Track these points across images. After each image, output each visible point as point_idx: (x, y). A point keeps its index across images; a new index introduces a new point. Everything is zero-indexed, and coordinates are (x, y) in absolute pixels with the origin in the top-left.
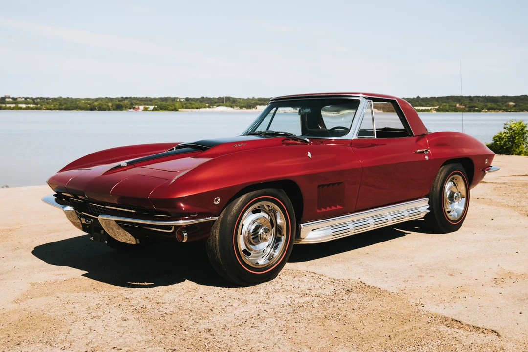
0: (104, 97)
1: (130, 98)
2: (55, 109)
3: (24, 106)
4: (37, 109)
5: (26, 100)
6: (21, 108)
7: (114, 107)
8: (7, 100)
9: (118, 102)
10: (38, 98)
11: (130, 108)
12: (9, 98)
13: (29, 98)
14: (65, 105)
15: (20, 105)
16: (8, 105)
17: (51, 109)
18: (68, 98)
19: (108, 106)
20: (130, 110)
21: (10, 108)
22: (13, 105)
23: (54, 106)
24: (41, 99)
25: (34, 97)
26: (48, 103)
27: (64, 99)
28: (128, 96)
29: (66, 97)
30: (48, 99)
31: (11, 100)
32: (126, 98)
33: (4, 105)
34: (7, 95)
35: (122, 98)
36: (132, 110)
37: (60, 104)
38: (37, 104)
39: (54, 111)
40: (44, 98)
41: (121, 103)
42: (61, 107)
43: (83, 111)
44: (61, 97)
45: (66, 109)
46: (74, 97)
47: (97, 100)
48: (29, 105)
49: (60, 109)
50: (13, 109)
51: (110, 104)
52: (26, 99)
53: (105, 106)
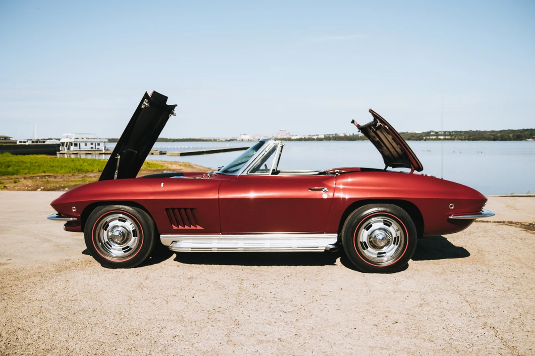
0: (507, 129)
1: (531, 129)
2: (465, 140)
3: (442, 137)
4: (451, 139)
5: (445, 134)
6: (440, 139)
7: (515, 137)
8: (432, 133)
9: (519, 133)
10: (454, 131)
11: (529, 138)
12: (433, 132)
13: (447, 132)
14: (473, 137)
15: (440, 137)
16: (431, 137)
17: (462, 140)
18: (477, 131)
19: (509, 136)
20: (529, 140)
21: (432, 140)
22: (434, 137)
23: (465, 137)
24: (455, 132)
25: (451, 131)
26: (460, 135)
27: (474, 132)
28: (529, 128)
29: (475, 130)
30: (461, 132)
31: (434, 133)
32: (527, 130)
33: (428, 137)
34: (432, 130)
35: (523, 129)
36: (531, 140)
37: (470, 136)
38: (452, 136)
39: (464, 141)
40: (458, 132)
41: (522, 134)
42: (469, 138)
43: (488, 141)
44: (471, 130)
45: (473, 140)
46: (482, 130)
47: (501, 131)
48: (446, 137)
49: (469, 140)
50: (434, 140)
51: (511, 135)
52: (445, 132)
53: (506, 137)
